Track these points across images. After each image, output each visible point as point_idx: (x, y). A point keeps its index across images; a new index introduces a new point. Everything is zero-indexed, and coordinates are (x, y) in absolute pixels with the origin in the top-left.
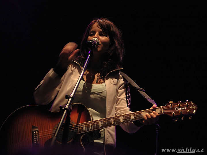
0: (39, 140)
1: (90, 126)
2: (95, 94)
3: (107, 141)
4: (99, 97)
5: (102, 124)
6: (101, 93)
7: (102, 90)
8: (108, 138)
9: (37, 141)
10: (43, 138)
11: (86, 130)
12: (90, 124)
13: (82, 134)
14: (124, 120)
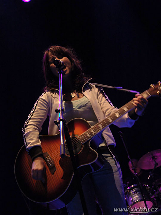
0: (52, 161)
1: (93, 132)
2: (83, 107)
3: (109, 142)
4: (87, 108)
5: (102, 126)
6: (87, 104)
7: (87, 101)
8: (108, 140)
9: (51, 163)
10: (55, 159)
11: (90, 136)
12: (92, 130)
13: (88, 141)
14: (120, 114)
